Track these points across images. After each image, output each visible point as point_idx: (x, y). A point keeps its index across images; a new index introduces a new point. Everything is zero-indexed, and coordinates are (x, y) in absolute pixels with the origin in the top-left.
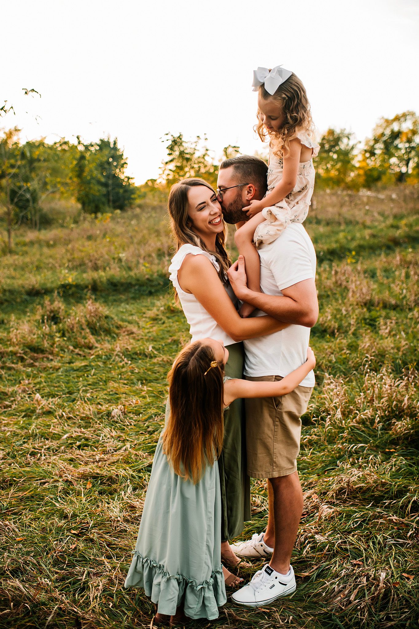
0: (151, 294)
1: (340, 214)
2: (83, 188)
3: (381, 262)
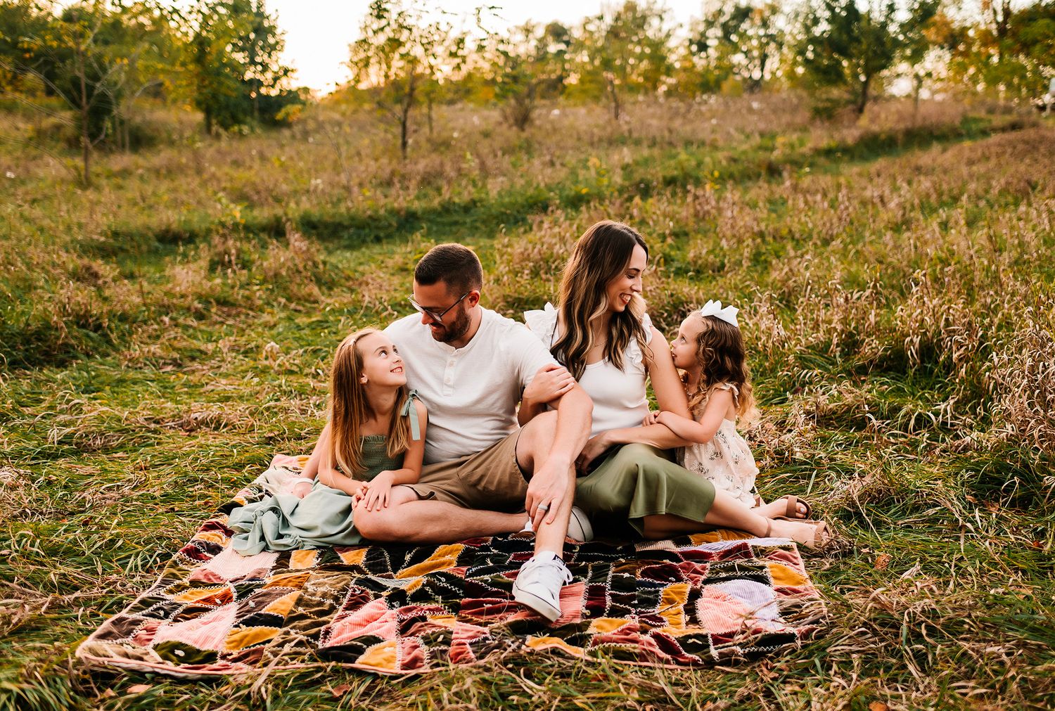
0: (378, 240)
1: (670, 131)
2: (207, 82)
3: (759, 191)
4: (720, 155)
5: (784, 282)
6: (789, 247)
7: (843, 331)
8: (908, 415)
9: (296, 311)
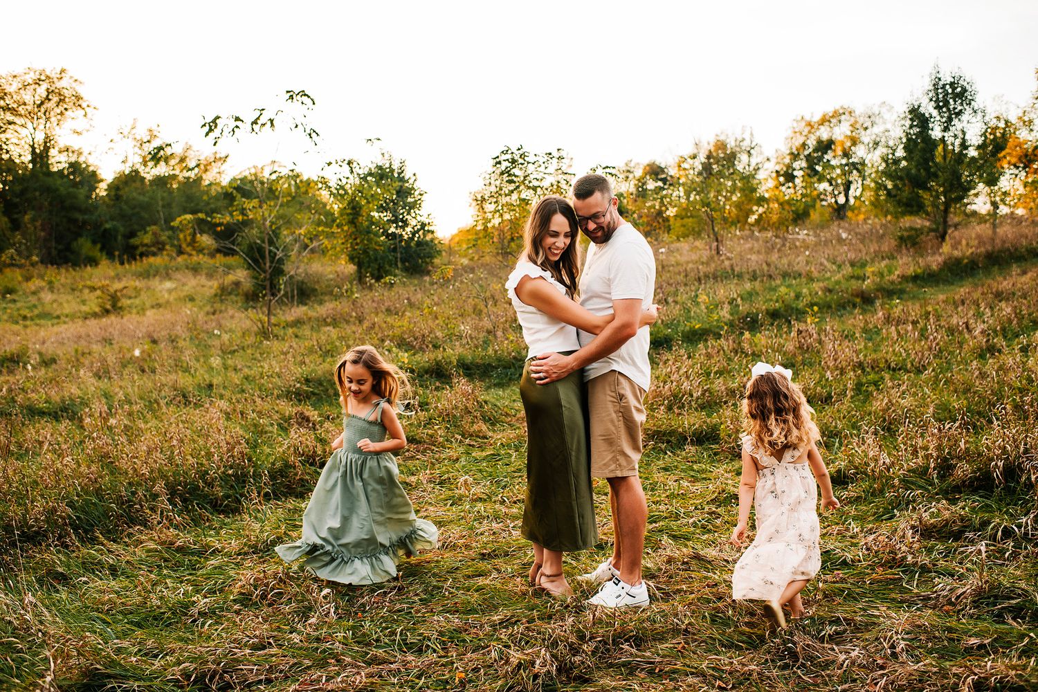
1: (769, 265)
2: (358, 241)
3: (856, 320)
4: (817, 286)
5: (885, 411)
6: (887, 376)
7: (938, 457)
8: (996, 528)
9: (470, 445)
